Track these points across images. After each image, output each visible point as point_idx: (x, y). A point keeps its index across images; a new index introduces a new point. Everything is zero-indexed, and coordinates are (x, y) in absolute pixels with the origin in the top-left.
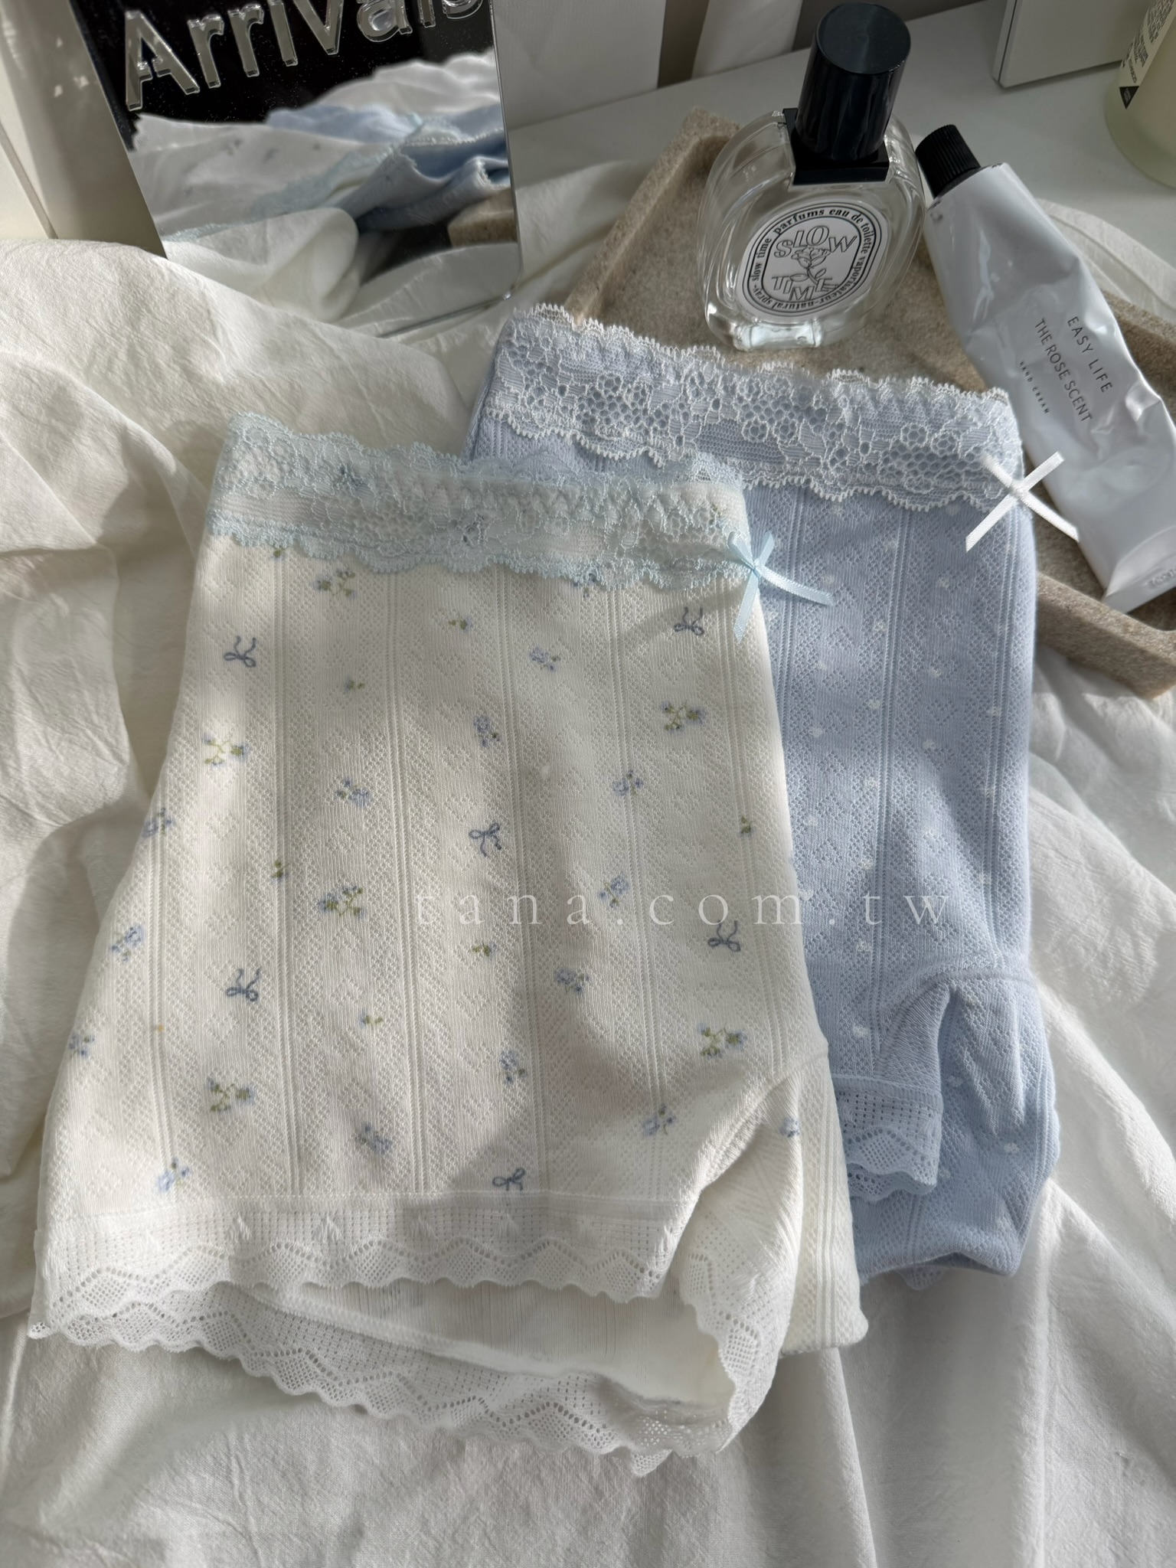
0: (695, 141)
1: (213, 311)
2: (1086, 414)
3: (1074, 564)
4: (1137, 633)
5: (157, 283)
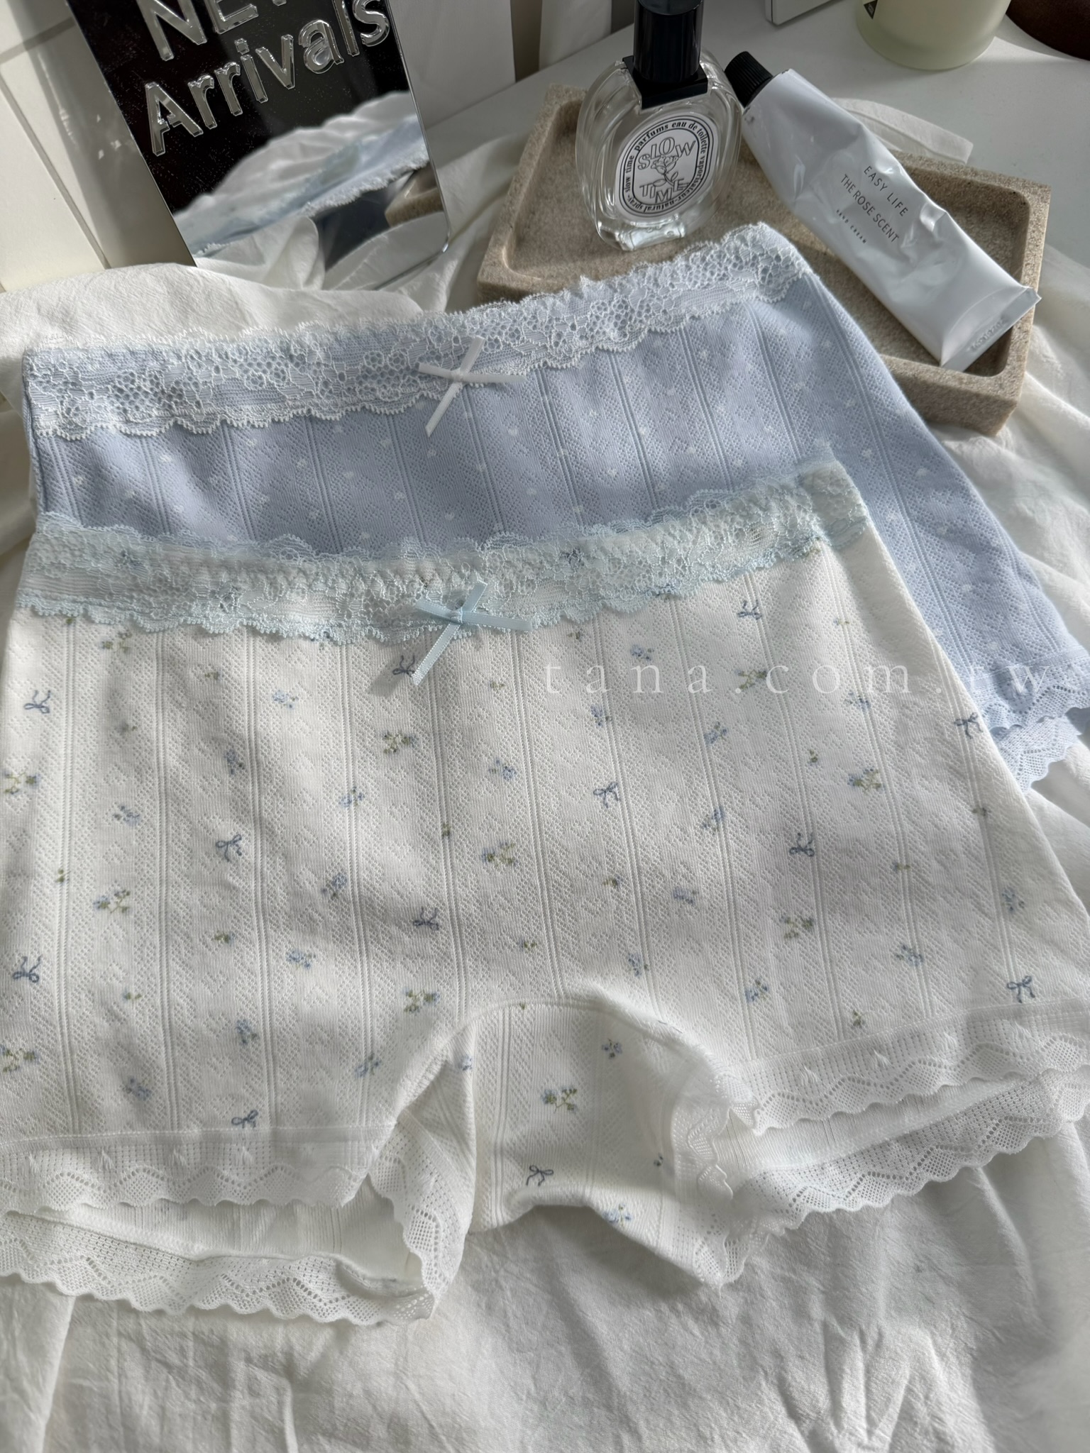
0: (557, 108)
1: (239, 302)
2: (894, 236)
3: (913, 349)
4: (970, 383)
5: (196, 289)
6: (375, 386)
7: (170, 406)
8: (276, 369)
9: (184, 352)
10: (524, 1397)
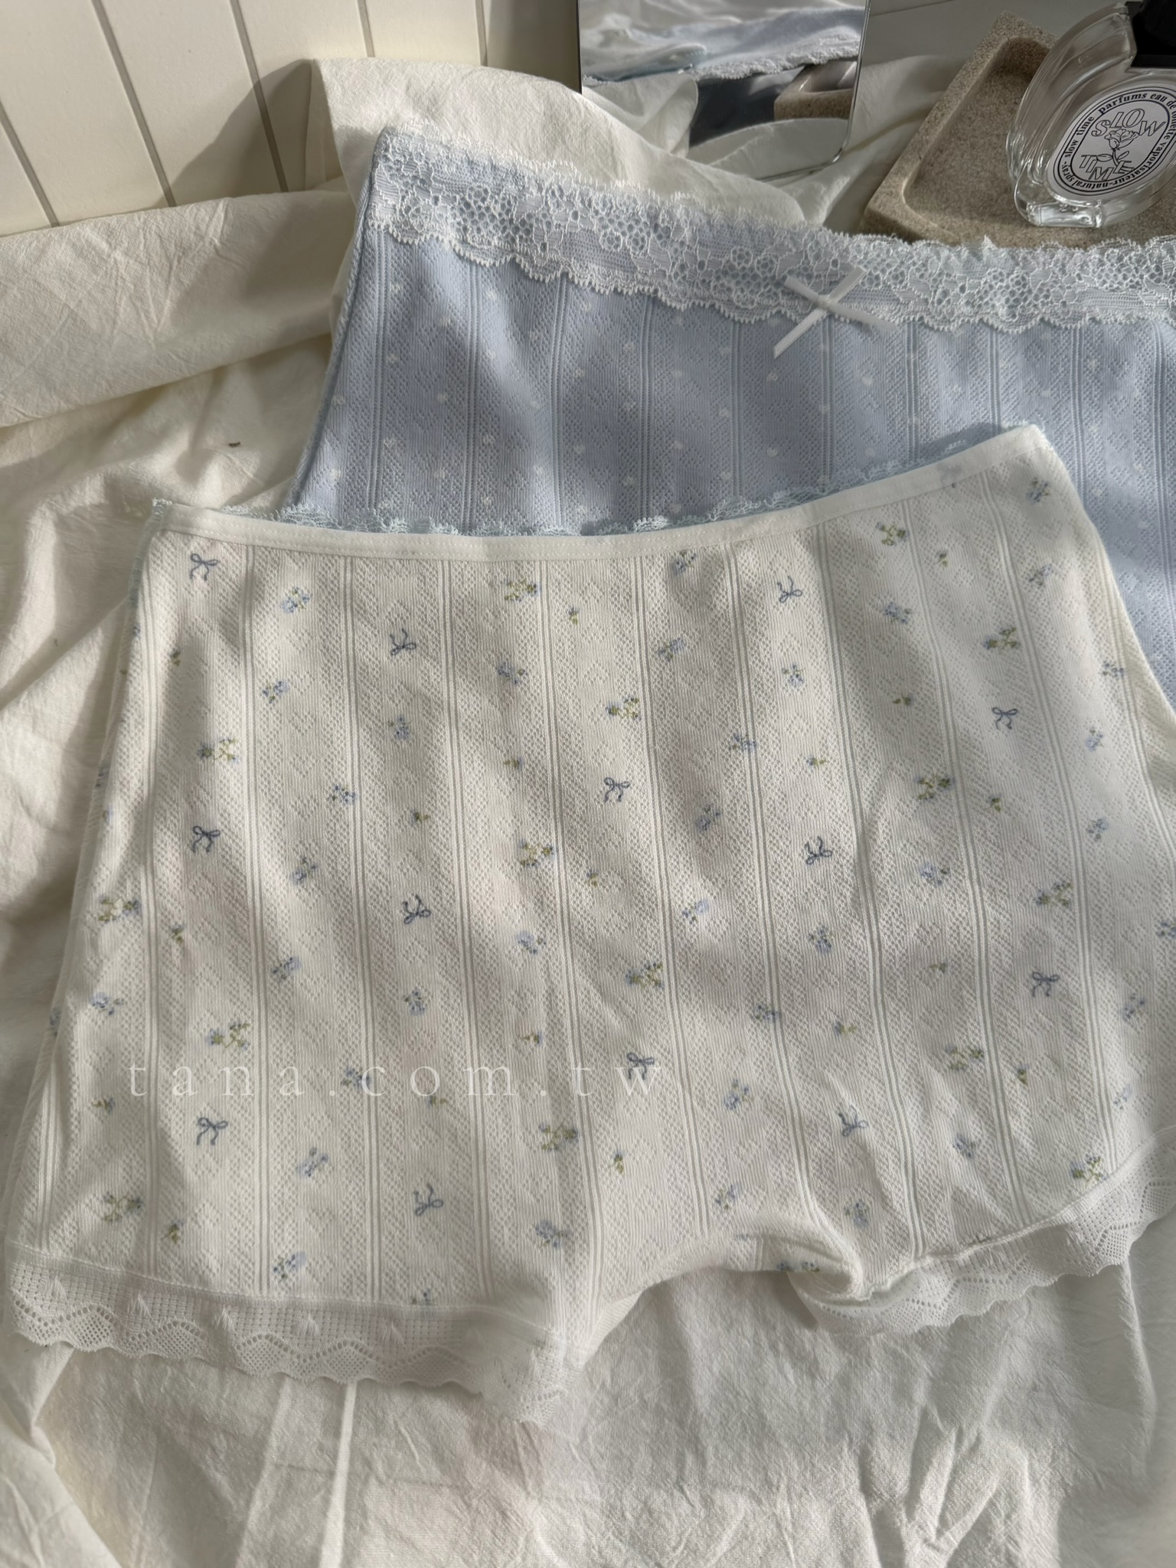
0: (1004, 40)
6: (732, 285)
7: (513, 240)
8: (637, 235)
9: (547, 184)
10: (598, 1387)
